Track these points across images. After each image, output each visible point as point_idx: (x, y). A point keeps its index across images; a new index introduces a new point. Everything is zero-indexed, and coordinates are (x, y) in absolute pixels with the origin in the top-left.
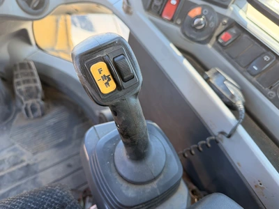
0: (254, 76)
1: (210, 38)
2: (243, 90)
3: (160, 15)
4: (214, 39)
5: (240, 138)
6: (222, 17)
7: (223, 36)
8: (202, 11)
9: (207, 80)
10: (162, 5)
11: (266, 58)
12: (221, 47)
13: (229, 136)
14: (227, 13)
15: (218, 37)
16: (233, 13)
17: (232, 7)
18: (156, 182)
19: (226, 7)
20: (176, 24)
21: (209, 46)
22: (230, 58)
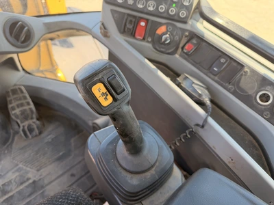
0: (215, 75)
1: (177, 49)
2: (209, 88)
3: (133, 35)
4: (180, 50)
5: (211, 127)
6: (184, 30)
7: (186, 47)
8: (167, 28)
9: (179, 85)
10: (133, 27)
11: (223, 60)
12: (187, 56)
13: (203, 127)
14: (187, 27)
15: (183, 48)
16: (192, 26)
17: (190, 22)
18: (153, 169)
19: (185, 22)
20: (148, 42)
21: (177, 56)
22: (195, 64)
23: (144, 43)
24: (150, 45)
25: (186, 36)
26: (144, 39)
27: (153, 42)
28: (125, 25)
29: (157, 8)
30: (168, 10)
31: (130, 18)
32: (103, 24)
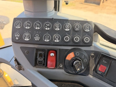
8: (75, 54)
15: (95, 70)
20: (60, 68)
21: (91, 76)
23: (57, 70)
24: (63, 71)
25: (93, 57)
26: (56, 66)
27: (65, 67)
28: (36, 59)
29: (63, 39)
30: (73, 39)
31: (39, 52)
32: (16, 60)
